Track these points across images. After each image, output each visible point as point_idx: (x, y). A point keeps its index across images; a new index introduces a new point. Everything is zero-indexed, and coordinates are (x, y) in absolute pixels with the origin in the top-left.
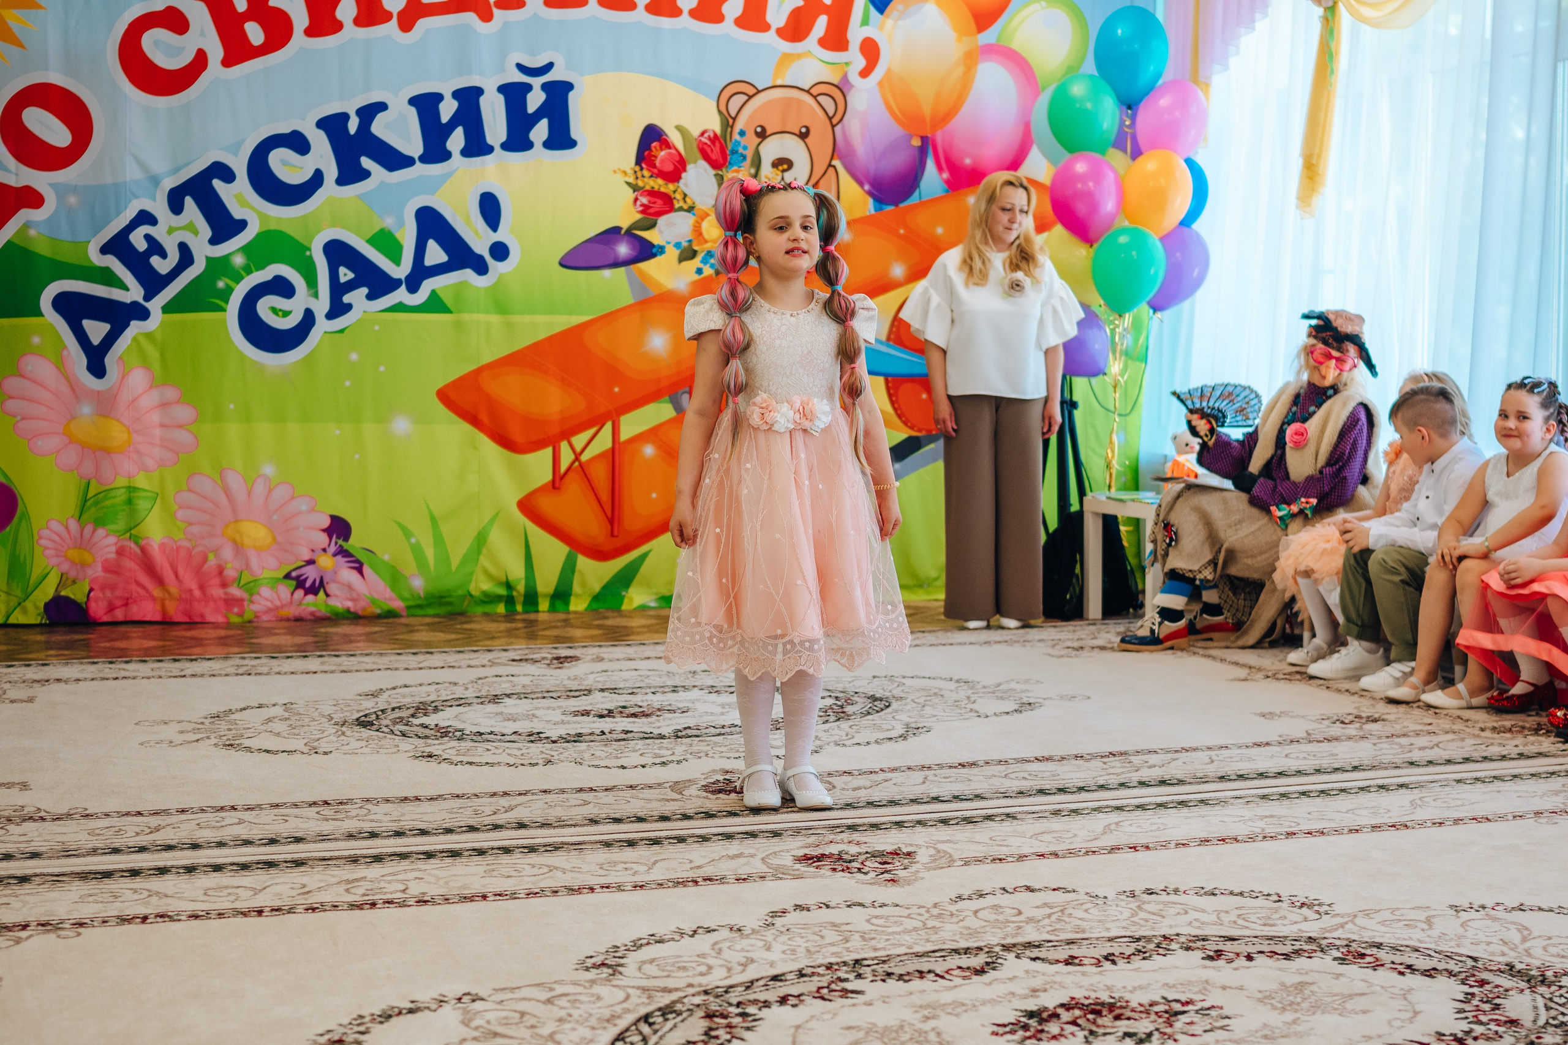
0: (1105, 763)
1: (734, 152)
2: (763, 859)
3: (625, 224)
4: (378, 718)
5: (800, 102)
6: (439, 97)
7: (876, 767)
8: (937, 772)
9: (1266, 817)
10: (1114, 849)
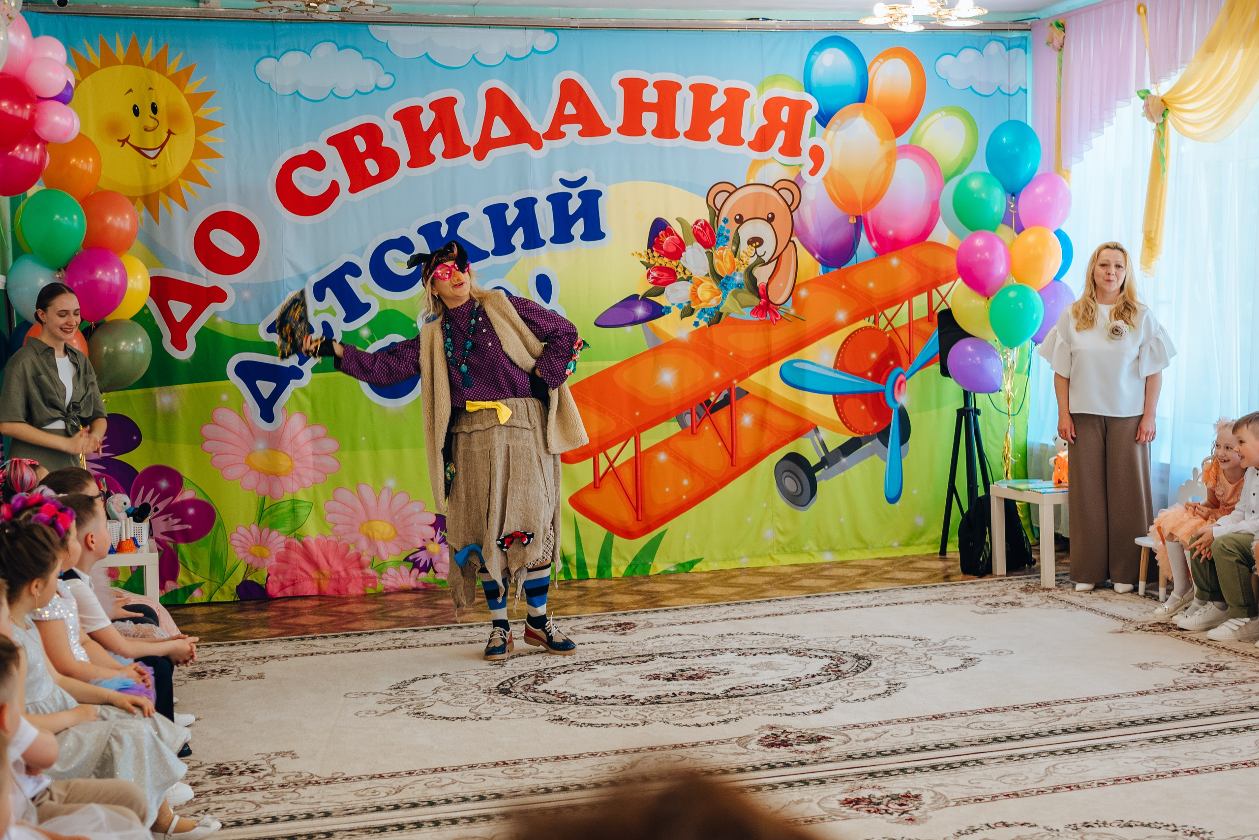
0: (1035, 713)
1: (720, 235)
2: (818, 803)
3: (641, 293)
4: (512, 686)
5: (766, 195)
6: (505, 207)
7: (875, 720)
8: (920, 724)
9: (1156, 758)
10: (1056, 789)
